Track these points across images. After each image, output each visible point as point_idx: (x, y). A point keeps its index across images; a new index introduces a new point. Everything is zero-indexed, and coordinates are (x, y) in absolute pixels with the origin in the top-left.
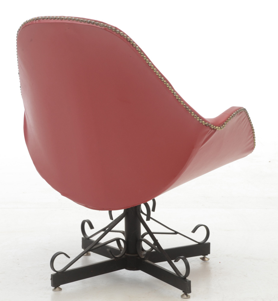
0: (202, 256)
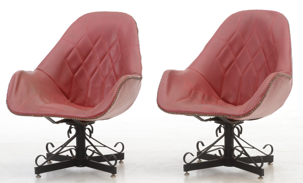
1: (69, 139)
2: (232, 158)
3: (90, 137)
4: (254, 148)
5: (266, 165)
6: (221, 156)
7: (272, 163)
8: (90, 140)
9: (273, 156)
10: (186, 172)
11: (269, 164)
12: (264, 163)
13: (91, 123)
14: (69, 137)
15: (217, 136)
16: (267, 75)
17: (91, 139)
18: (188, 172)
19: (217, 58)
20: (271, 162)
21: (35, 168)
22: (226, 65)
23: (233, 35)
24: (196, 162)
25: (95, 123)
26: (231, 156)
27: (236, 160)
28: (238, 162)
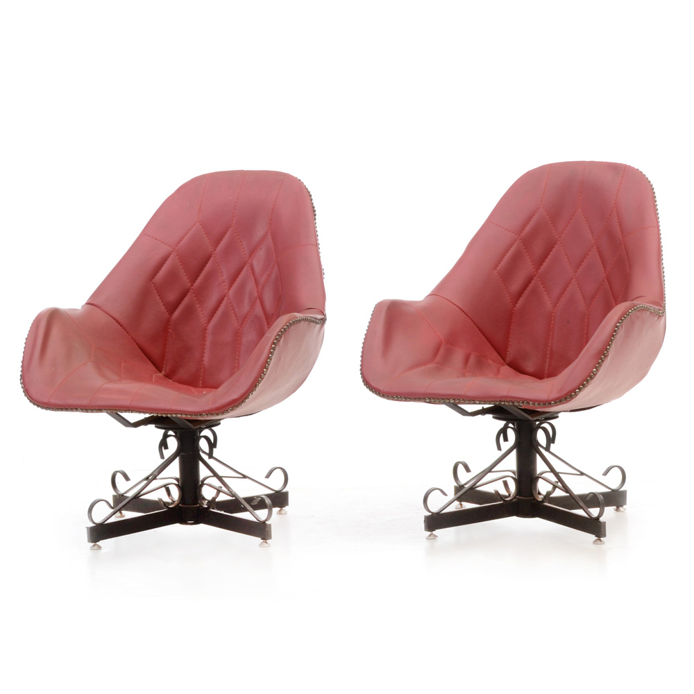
0: (615, 507)
1: (163, 461)
2: (535, 499)
3: (210, 455)
4: (582, 474)
5: (609, 511)
6: (510, 495)
7: (625, 506)
8: (211, 462)
9: (626, 491)
10: (429, 533)
11: (617, 510)
12: (606, 508)
13: (211, 424)
14: (162, 457)
15: (499, 448)
16: (608, 308)
17: (212, 460)
18: (434, 532)
19: (496, 272)
20: (622, 506)
21: (87, 528)
22: (515, 286)
23: (530, 218)
24: (452, 508)
25: (220, 424)
26: (532, 495)
27: (543, 501)
28: (546, 506)
